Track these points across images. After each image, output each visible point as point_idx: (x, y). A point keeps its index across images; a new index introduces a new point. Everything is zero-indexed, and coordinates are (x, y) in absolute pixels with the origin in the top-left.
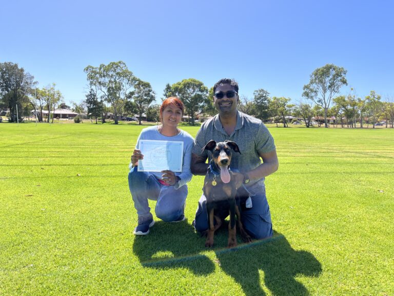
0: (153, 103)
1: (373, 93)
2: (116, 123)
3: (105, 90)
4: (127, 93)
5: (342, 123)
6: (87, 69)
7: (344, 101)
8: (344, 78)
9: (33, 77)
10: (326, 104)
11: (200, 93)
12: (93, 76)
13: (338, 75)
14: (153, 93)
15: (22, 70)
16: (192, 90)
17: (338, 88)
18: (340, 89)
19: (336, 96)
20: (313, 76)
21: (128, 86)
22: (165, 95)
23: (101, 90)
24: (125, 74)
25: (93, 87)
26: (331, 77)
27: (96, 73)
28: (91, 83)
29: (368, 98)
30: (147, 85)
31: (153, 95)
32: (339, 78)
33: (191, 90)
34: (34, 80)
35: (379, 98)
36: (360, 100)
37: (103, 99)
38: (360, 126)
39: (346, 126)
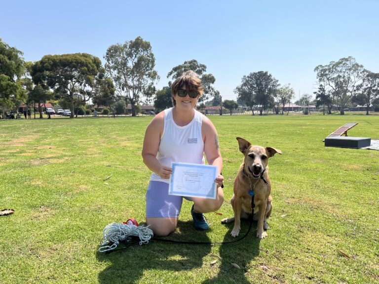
2: (342, 114)
3: (333, 84)
6: (317, 68)
9: (277, 81)
12: (323, 74)
15: (270, 75)
21: (357, 79)
23: (329, 85)
25: (322, 83)
27: (325, 70)
28: (320, 80)
34: (278, 83)
37: (331, 94)
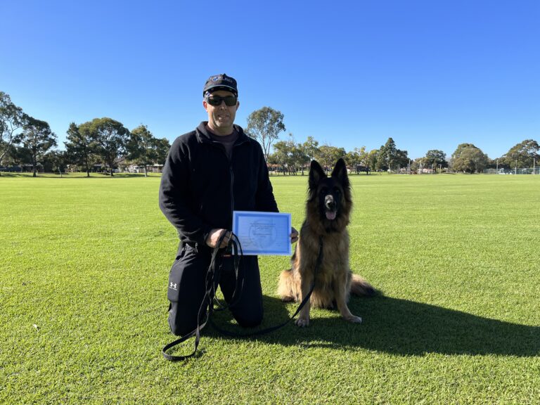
0: (53, 148)
1: (310, 138)
4: (14, 135)
5: (284, 170)
7: (285, 146)
8: (281, 123)
10: (265, 150)
11: (118, 136)
13: (276, 120)
14: (53, 135)
16: (108, 132)
17: (276, 133)
18: (279, 135)
19: (275, 141)
20: (250, 120)
22: (69, 139)
24: (11, 110)
26: (268, 121)
29: (306, 144)
30: (43, 125)
31: (53, 138)
32: (276, 123)
33: (106, 132)
35: (317, 144)
36: (300, 145)
38: (301, 174)
39: (288, 174)
